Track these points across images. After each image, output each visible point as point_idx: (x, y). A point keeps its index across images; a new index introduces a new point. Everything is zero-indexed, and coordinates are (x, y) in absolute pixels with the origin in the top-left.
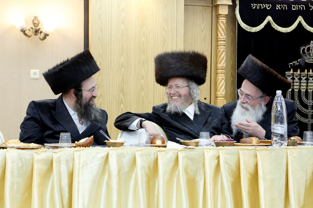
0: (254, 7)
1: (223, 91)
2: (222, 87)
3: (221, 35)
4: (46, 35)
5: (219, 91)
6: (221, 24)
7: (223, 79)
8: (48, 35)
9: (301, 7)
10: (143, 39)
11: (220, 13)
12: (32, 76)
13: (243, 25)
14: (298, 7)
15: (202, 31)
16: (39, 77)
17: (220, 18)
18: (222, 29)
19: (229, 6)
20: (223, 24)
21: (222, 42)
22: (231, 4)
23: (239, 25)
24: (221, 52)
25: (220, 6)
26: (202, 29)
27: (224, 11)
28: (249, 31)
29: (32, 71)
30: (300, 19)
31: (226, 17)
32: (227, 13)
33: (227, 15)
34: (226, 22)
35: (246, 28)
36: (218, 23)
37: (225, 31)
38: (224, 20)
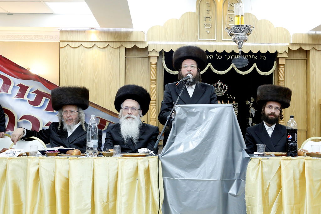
1: (154, 116)
2: (153, 113)
3: (153, 77)
5: (151, 116)
6: (152, 69)
7: (154, 107)
9: (210, 56)
10: (96, 80)
11: (151, 62)
13: (168, 70)
14: (208, 57)
15: (141, 75)
18: (153, 73)
19: (158, 57)
20: (154, 69)
21: (153, 82)
22: (159, 55)
23: (165, 70)
24: (152, 88)
25: (151, 57)
26: (141, 73)
27: (154, 60)
28: (172, 74)
30: (210, 65)
31: (156, 65)
32: (156, 62)
33: (156, 63)
34: (156, 68)
35: (170, 72)
36: (151, 69)
37: (155, 74)
38: (154, 66)
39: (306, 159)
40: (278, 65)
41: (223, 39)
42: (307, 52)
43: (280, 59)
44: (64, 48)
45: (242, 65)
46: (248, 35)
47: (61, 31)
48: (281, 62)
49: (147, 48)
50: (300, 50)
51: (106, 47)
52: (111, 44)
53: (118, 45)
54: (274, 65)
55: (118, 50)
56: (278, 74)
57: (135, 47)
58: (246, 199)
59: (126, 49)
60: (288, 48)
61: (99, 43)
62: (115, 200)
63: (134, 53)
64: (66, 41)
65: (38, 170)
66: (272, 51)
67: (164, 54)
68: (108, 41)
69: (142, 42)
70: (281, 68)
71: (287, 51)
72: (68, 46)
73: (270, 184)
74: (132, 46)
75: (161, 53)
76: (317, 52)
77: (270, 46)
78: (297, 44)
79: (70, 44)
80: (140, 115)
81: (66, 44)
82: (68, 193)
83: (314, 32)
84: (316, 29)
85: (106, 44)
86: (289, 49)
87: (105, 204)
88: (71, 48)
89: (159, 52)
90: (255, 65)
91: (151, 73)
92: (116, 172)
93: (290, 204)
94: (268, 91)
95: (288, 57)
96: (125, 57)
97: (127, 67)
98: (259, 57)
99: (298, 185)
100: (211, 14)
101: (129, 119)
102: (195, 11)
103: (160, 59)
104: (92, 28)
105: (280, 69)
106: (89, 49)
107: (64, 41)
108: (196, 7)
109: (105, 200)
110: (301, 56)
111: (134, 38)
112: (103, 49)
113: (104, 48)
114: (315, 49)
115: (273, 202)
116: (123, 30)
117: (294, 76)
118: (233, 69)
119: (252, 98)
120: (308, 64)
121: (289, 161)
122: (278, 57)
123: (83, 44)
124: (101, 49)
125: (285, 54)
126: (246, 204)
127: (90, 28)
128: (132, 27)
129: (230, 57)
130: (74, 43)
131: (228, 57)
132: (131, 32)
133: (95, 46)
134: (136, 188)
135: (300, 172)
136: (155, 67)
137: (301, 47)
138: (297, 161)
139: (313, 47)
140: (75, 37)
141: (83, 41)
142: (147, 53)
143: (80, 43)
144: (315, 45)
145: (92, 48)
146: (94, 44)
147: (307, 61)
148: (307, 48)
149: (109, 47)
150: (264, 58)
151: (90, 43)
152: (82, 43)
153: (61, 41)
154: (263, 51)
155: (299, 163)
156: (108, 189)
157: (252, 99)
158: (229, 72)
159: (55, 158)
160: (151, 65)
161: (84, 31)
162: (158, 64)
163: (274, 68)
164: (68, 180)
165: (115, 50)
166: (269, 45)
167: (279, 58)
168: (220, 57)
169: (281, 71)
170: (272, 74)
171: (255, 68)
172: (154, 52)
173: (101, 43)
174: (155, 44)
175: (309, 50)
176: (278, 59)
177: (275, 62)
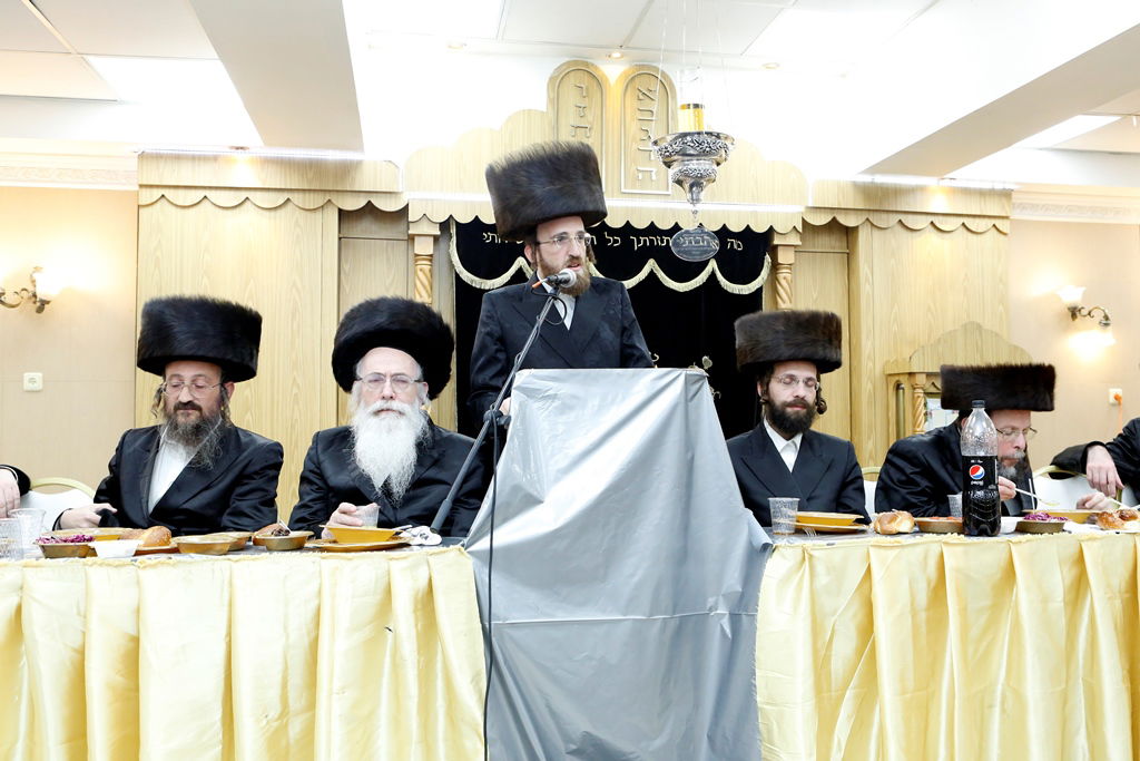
0: (488, 238)
3: (421, 296)
4: (44, 303)
6: (420, 274)
8: (48, 302)
11: (416, 252)
12: (27, 386)
13: (467, 276)
15: (387, 290)
16: (41, 388)
17: (419, 262)
18: (421, 282)
19: (436, 239)
20: (424, 273)
22: (439, 233)
23: (457, 276)
25: (416, 239)
27: (424, 247)
28: (477, 287)
29: (27, 376)
31: (431, 261)
32: (431, 252)
33: (431, 256)
34: (430, 271)
35: (472, 281)
36: (415, 272)
37: (429, 288)
38: (425, 265)
39: (946, 543)
40: (775, 266)
41: (623, 190)
42: (849, 233)
43: (779, 248)
44: (150, 208)
45: (701, 255)
46: (718, 164)
47: (143, 156)
48: (784, 257)
49: (404, 211)
50: (834, 226)
51: (280, 206)
52: (296, 198)
53: (319, 200)
54: (766, 264)
55: (319, 215)
56: (775, 291)
57: (370, 210)
58: (759, 682)
59: (343, 215)
60: (803, 219)
61: (259, 194)
62: (312, 705)
63: (366, 227)
64: (158, 186)
65: (19, 610)
66: (760, 228)
67: (453, 231)
68: (289, 187)
69: (390, 193)
70: (783, 274)
71: (800, 229)
72: (163, 200)
73: (836, 627)
74: (360, 203)
75: (444, 226)
76: (876, 232)
77: (755, 214)
78: (825, 208)
79: (169, 193)
80: (421, 399)
81: (157, 193)
82: (137, 689)
83: (867, 179)
84: (873, 170)
85: (281, 198)
86: (804, 222)
87: (276, 724)
88: (174, 208)
89: (441, 224)
90: (713, 265)
91: (415, 285)
92: (313, 605)
93: (904, 692)
94: (777, 332)
95: (799, 243)
96: (340, 238)
97: (346, 267)
98: (723, 244)
99: (923, 629)
100: (590, 118)
101: (383, 415)
102: (545, 110)
103: (442, 245)
104: (237, 148)
105: (781, 277)
106: (229, 212)
107: (151, 186)
108: (549, 96)
109: (274, 712)
110: (833, 242)
111: (365, 181)
112: (273, 213)
113: (276, 208)
114: (872, 225)
115: (846, 687)
116: (332, 156)
117: (815, 296)
118: (652, 274)
119: (705, 357)
120: (853, 265)
121: (895, 552)
122: (776, 242)
123: (211, 194)
124: (266, 213)
125: (794, 234)
126: (758, 699)
127: (232, 147)
128: (359, 147)
129: (645, 241)
130: (181, 192)
131: (639, 242)
132: (359, 163)
133: (248, 203)
134: (388, 660)
135: (929, 585)
136: (427, 268)
137: (834, 219)
138: (920, 550)
139: (868, 219)
140: (185, 175)
141: (210, 188)
142: (402, 227)
143: (201, 194)
144: (871, 213)
145: (238, 210)
146: (244, 195)
147: (849, 257)
148: (848, 221)
149: (290, 206)
150: (737, 245)
151: (232, 193)
152: (207, 193)
153: (141, 186)
154: (736, 227)
155: (926, 558)
156: (286, 670)
157: (706, 360)
158: (641, 284)
159: (85, 565)
160: (416, 261)
161: (215, 158)
162: (435, 258)
163: (765, 273)
164: (136, 640)
165: (308, 213)
166: (751, 209)
167: (777, 246)
168: (616, 241)
169: (783, 282)
170: (760, 290)
171: (713, 275)
172: (425, 222)
173: (266, 194)
174: (427, 200)
175: (857, 227)
176: (774, 250)
177: (768, 258)
